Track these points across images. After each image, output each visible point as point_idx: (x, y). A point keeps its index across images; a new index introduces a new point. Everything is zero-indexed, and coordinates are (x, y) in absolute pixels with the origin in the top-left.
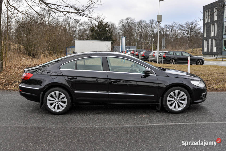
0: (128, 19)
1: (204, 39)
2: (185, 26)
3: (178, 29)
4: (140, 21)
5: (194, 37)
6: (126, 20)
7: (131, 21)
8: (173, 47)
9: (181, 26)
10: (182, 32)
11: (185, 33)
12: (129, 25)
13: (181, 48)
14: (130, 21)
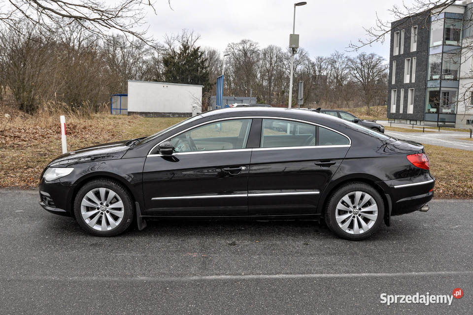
0: (244, 42)
1: (391, 87)
2: (359, 61)
3: (344, 66)
4: (270, 47)
5: (376, 82)
6: (240, 44)
7: (250, 47)
8: (331, 102)
9: (349, 60)
10: (352, 72)
11: (357, 75)
12: (245, 54)
13: (348, 105)
14: (248, 47)
